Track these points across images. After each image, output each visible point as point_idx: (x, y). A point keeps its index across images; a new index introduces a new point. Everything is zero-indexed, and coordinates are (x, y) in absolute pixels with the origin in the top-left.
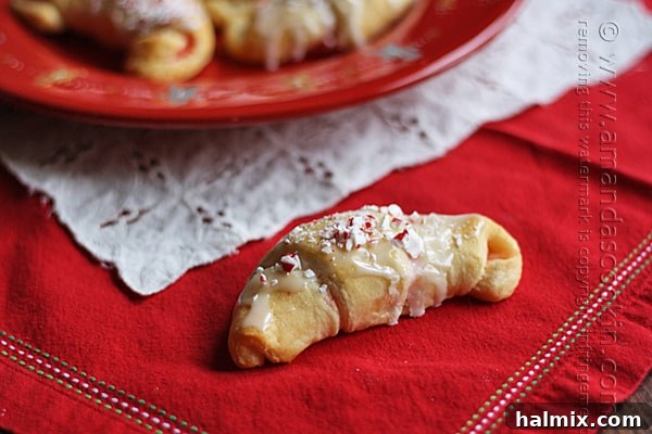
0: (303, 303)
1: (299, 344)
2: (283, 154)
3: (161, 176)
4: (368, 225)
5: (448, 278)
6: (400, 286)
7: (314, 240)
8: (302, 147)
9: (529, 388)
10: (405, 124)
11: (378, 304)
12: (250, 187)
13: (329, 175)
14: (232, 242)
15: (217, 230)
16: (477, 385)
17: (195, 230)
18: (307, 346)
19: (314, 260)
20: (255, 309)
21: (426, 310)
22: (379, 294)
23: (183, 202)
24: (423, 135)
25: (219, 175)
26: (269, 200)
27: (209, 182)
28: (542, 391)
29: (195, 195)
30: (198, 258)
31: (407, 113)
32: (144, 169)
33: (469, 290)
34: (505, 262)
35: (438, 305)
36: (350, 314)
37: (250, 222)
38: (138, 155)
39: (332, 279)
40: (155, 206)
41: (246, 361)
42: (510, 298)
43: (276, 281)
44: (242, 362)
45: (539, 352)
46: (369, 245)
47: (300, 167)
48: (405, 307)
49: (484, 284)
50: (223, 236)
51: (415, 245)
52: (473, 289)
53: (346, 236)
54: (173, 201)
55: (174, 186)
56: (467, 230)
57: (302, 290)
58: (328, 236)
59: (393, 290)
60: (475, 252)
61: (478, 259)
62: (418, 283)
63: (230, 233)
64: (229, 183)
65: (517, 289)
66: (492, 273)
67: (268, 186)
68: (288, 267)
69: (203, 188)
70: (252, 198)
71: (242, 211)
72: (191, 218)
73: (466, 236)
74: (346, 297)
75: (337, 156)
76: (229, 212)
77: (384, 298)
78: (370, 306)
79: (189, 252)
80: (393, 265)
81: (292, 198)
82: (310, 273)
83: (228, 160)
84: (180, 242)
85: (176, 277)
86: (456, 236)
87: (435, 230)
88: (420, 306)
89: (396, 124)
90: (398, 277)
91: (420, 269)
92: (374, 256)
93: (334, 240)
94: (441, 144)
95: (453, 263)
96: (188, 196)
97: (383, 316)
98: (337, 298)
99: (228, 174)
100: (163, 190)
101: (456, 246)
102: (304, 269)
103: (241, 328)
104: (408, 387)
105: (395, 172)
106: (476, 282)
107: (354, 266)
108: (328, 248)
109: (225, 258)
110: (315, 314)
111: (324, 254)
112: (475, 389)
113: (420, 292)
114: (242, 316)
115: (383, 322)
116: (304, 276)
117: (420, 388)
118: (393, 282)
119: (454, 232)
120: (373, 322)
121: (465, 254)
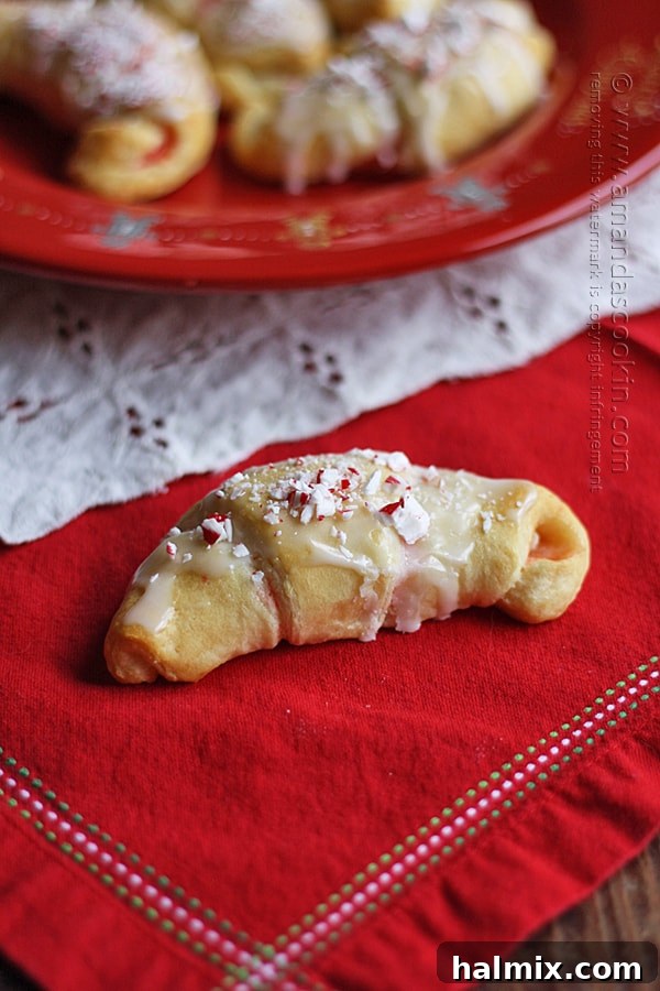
0: (223, 596)
1: (211, 657)
2: (280, 333)
3: (87, 349)
4: (345, 484)
5: (462, 580)
6: (379, 585)
7: (257, 499)
8: (312, 325)
9: (543, 776)
10: (477, 305)
11: (342, 610)
12: (215, 383)
13: (336, 378)
14: (161, 473)
15: (145, 450)
16: (463, 759)
17: (114, 445)
18: (224, 661)
19: (252, 531)
20: (150, 597)
21: (423, 623)
22: (344, 593)
23: (110, 396)
24: (501, 326)
25: (173, 358)
26: (239, 408)
27: (157, 367)
28: (562, 785)
29: (130, 387)
30: (106, 491)
31: (487, 287)
32: (65, 335)
33: (494, 601)
34: (556, 564)
35: (443, 618)
36: (296, 620)
37: (199, 441)
38: (60, 310)
39: (272, 565)
40: (65, 398)
41: (127, 674)
42: (558, 621)
43: (190, 556)
44: (120, 674)
45: (577, 718)
46: (338, 518)
47: (298, 358)
48: (389, 616)
49: (518, 595)
50: (151, 462)
51: (413, 523)
52: (500, 601)
53: (304, 499)
54: (95, 393)
55: (102, 366)
56: (505, 506)
57: (225, 577)
58: (278, 495)
59: (367, 591)
60: (508, 544)
61: (510, 555)
62: (411, 584)
63: (162, 458)
64: (187, 372)
65: (573, 606)
66: (532, 580)
67: (242, 385)
68: (211, 537)
69: (146, 375)
70: (213, 402)
71: (192, 423)
72: (115, 424)
73: (500, 517)
74: (291, 593)
75: (359, 347)
76: (172, 422)
77: (351, 602)
78: (330, 611)
79: (95, 479)
80: (370, 552)
81: (272, 410)
82: (243, 551)
83: (194, 334)
84: (87, 462)
85: (65, 518)
86: (484, 515)
87: (456, 500)
88: (413, 617)
89: (464, 302)
90: (376, 573)
91: (416, 562)
92: (344, 536)
93: (286, 504)
94: (527, 344)
95: (472, 556)
96: (121, 386)
97: (351, 627)
98: (276, 594)
99: (188, 357)
100: (86, 373)
101: (482, 531)
102: (236, 542)
103: (122, 625)
104: (357, 748)
105: (443, 384)
106: (505, 591)
107: (309, 550)
108: (275, 515)
109: (145, 498)
110: (241, 615)
111: (268, 524)
112: (459, 766)
113: (412, 597)
114: (128, 605)
115: (350, 635)
116: (232, 555)
117: (376, 752)
118: (367, 580)
119: (484, 507)
120: (333, 635)
121: (492, 546)
